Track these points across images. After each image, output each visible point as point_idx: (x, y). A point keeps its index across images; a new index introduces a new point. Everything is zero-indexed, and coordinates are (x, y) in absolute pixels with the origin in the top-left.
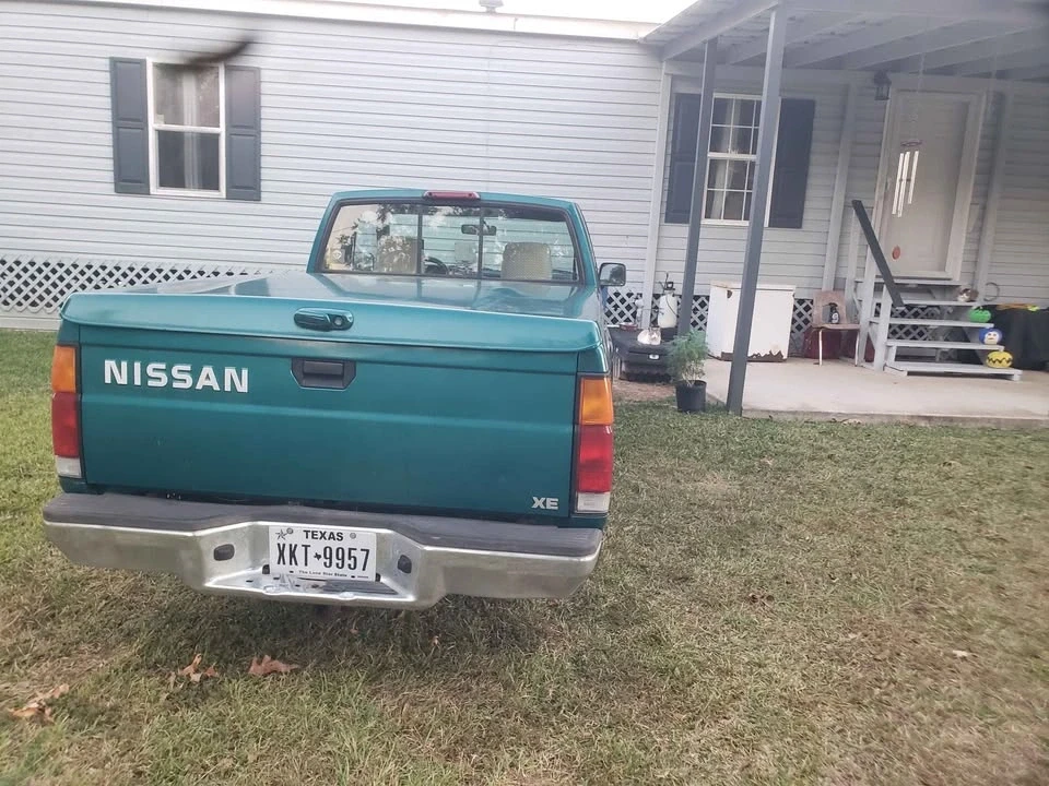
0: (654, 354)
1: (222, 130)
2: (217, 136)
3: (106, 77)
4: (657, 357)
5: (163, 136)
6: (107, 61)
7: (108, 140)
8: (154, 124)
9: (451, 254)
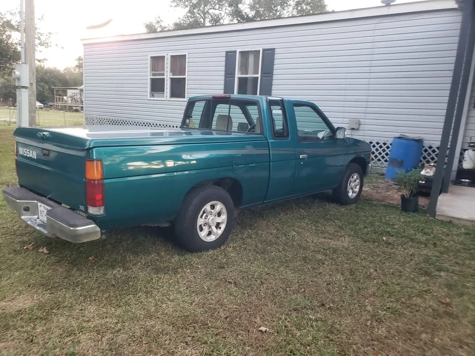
0: (423, 180)
1: (259, 75)
2: (258, 78)
3: (224, 59)
4: (424, 182)
5: (240, 79)
6: (225, 53)
7: (223, 82)
8: (238, 75)
9: (348, 125)
